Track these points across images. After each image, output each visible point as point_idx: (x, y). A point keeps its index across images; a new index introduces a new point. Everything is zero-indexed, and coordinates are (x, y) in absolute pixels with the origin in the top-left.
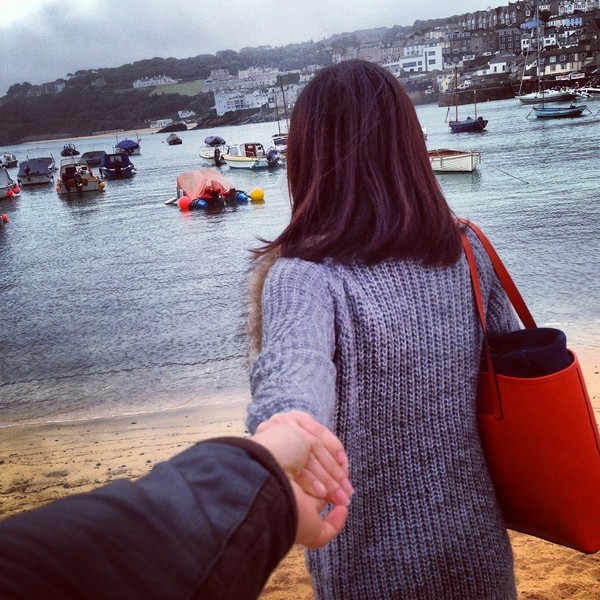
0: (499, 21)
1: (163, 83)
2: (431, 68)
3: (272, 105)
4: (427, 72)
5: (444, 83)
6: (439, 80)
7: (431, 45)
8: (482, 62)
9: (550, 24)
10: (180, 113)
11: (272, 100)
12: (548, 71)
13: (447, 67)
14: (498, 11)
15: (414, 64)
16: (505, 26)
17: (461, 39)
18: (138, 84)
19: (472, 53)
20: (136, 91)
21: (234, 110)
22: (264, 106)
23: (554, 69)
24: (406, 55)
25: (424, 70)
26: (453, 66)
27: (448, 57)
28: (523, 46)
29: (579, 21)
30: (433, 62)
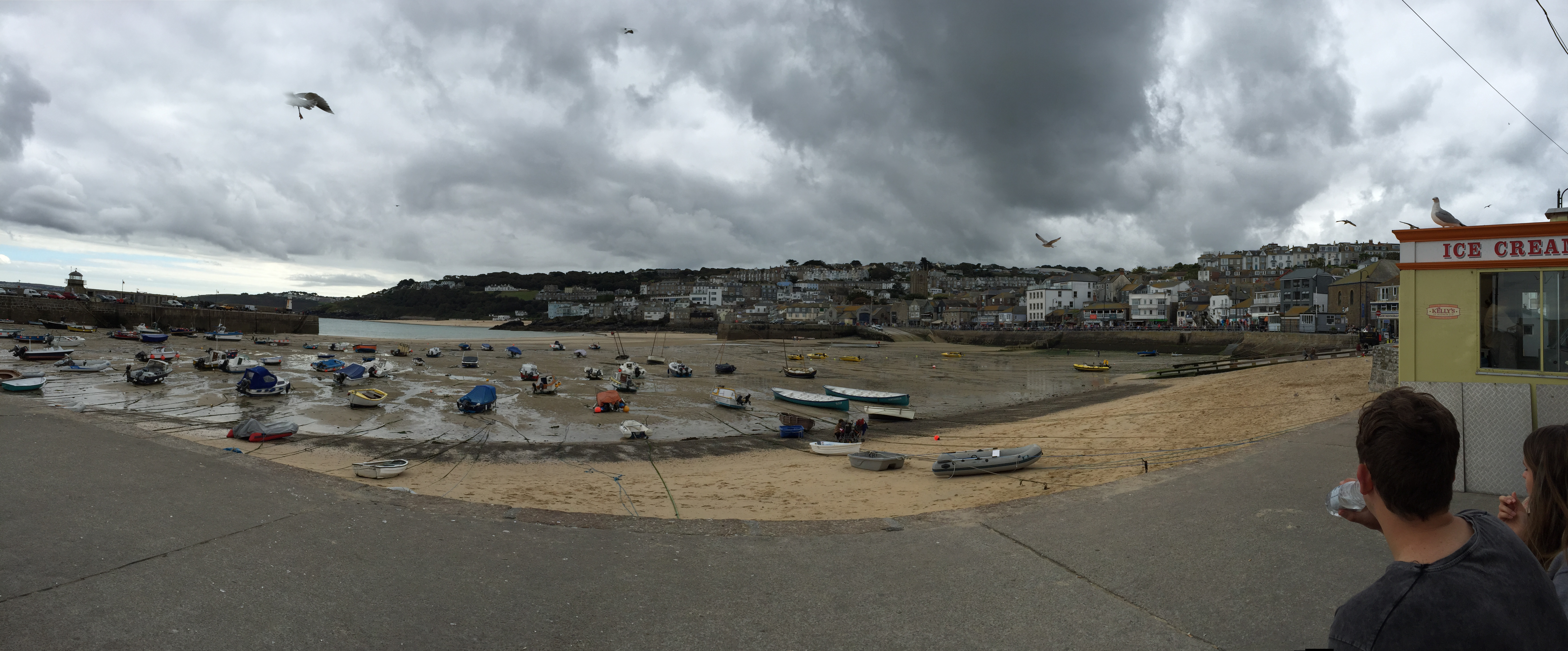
0: (763, 278)
1: (507, 290)
2: (713, 303)
3: (591, 315)
4: (709, 305)
5: (722, 314)
6: (718, 312)
7: (714, 288)
8: (750, 304)
9: (797, 285)
10: (516, 312)
11: (592, 312)
12: (794, 316)
13: (725, 304)
14: (763, 271)
15: (700, 299)
16: (767, 282)
17: (735, 286)
18: (487, 289)
19: (743, 297)
20: (486, 293)
21: (562, 316)
23: (797, 315)
24: (694, 292)
25: (707, 303)
26: (730, 304)
27: (725, 297)
28: (779, 297)
29: (816, 286)
30: (714, 299)
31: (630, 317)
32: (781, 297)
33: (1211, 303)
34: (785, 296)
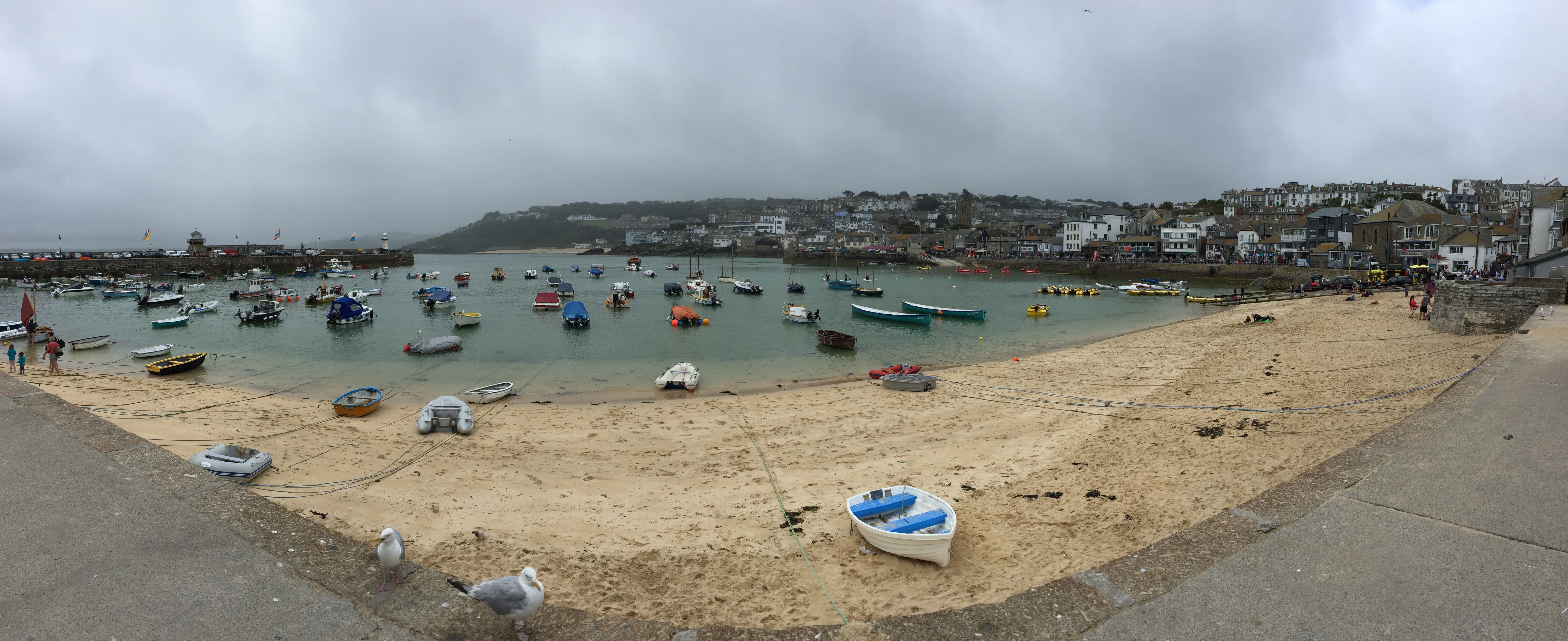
0: (822, 208)
1: (588, 219)
2: (778, 231)
3: (665, 243)
4: (775, 234)
5: (786, 243)
6: (782, 241)
7: (779, 217)
8: (812, 233)
9: (854, 215)
10: (597, 240)
11: (665, 239)
12: (851, 245)
13: (789, 233)
14: (822, 201)
15: (767, 227)
16: (826, 213)
17: (797, 217)
18: (570, 218)
19: (804, 227)
20: (569, 222)
21: (638, 243)
22: (659, 243)
23: (855, 244)
24: (762, 221)
25: (773, 232)
26: (792, 233)
27: (788, 227)
28: (836, 227)
29: (870, 216)
30: (779, 228)
31: (700, 244)
32: (838, 227)
33: (1239, 238)
34: (842, 225)
